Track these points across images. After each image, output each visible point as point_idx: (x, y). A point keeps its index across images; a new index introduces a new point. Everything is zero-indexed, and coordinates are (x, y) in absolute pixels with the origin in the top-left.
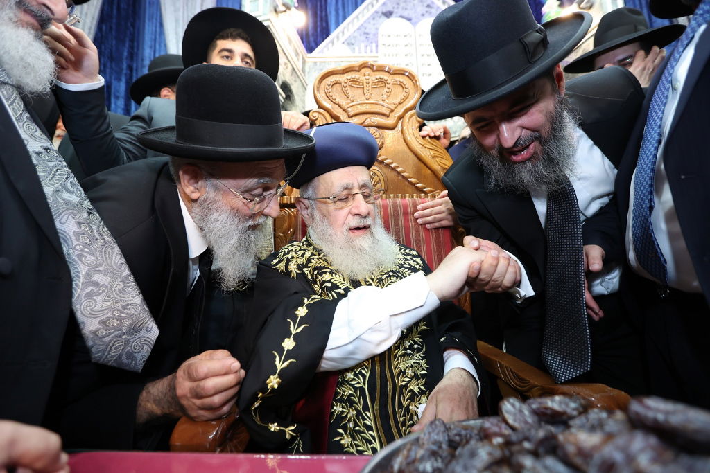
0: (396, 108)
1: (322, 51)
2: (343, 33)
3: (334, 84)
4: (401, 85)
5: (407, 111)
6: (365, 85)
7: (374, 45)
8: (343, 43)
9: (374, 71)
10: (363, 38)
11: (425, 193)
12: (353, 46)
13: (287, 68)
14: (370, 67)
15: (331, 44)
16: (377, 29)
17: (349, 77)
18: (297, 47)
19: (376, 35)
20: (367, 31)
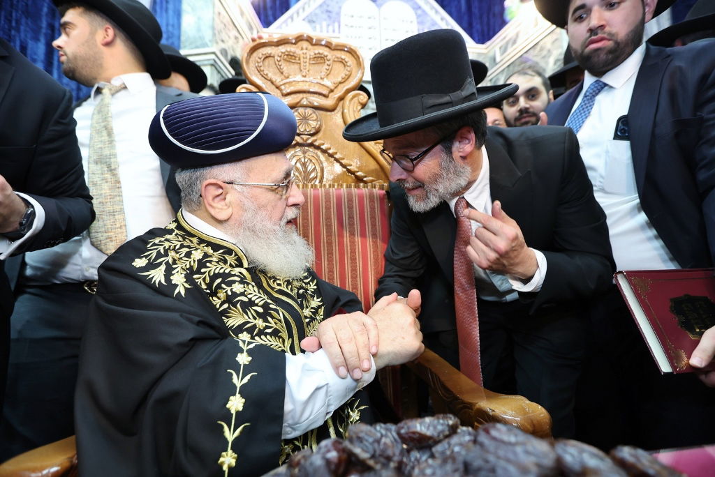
0: (336, 87)
1: (280, 27)
2: (304, 9)
3: (267, 57)
4: (343, 62)
5: (348, 91)
6: (302, 59)
7: (336, 24)
8: (304, 20)
9: (313, 45)
10: (325, 16)
11: (365, 182)
12: (314, 25)
13: (238, 42)
14: (307, 40)
15: (290, 20)
16: (340, 8)
17: (283, 51)
18: (250, 20)
19: (338, 14)
20: (330, 9)
